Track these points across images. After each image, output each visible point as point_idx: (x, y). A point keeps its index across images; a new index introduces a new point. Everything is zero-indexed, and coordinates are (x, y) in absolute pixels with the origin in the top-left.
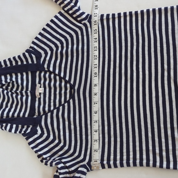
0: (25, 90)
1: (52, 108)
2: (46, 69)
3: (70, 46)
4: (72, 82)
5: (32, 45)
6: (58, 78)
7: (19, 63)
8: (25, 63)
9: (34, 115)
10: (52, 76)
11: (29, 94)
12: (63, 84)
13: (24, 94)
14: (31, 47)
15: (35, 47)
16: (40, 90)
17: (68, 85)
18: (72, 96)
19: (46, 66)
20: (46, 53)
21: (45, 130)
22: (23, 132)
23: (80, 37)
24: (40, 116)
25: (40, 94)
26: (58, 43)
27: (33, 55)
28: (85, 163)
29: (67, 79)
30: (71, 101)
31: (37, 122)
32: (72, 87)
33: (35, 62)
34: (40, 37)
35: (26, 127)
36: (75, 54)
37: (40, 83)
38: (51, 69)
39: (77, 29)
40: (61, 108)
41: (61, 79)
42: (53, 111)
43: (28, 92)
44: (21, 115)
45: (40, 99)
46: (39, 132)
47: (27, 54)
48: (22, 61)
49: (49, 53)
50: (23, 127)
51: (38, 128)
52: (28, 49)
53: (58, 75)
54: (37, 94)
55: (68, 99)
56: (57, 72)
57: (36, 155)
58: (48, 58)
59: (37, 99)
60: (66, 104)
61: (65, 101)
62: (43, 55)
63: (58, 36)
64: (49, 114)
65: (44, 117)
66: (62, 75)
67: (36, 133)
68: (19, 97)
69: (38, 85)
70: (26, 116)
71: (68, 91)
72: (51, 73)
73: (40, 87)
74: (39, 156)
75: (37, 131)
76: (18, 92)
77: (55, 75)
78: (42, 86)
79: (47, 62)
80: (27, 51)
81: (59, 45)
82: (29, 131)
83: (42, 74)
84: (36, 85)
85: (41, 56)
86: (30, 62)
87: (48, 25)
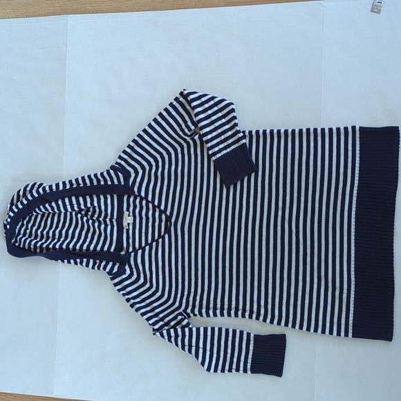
0: (109, 217)
1: (143, 244)
2: (136, 194)
3: (167, 167)
4: (168, 213)
5: (119, 161)
6: (150, 205)
7: (102, 183)
8: (109, 183)
9: (122, 249)
10: (144, 202)
11: (115, 223)
12: (157, 214)
13: (108, 223)
14: (117, 163)
15: (123, 163)
16: (128, 220)
17: (163, 216)
18: (168, 230)
19: (136, 189)
20: (137, 173)
21: (134, 270)
22: (108, 270)
23: (180, 156)
24: (128, 253)
25: (129, 224)
26: (152, 160)
27: (119, 173)
29: (162, 208)
30: (166, 236)
31: (124, 261)
32: (168, 219)
33: (123, 184)
34: (129, 150)
35: (111, 264)
36: (173, 178)
37: (128, 210)
38: (143, 194)
39: (176, 145)
40: (154, 244)
41: (154, 207)
42: (145, 247)
43: (114, 220)
44: (106, 249)
45: (128, 230)
46: (128, 272)
47: (112, 172)
48: (105, 180)
49: (141, 172)
50: (107, 264)
51: (127, 267)
52: (113, 165)
54: (125, 224)
55: (162, 234)
56: (150, 199)
57: (125, 298)
58: (139, 179)
59: (125, 231)
60: (160, 240)
61: (159, 236)
62: (133, 175)
63: (152, 152)
64: (140, 252)
65: (133, 254)
66: (156, 203)
67: (124, 273)
68: (103, 226)
69: (126, 213)
70: (112, 250)
71: (163, 224)
72: (142, 199)
73: (129, 216)
74: (128, 300)
75: (125, 271)
76: (101, 219)
77: (148, 202)
78: (131, 214)
79: (137, 184)
80: (112, 167)
81: (154, 164)
82: (115, 270)
83: (132, 199)
84: (123, 213)
85: (130, 176)
86: (116, 183)
87: (139, 136)
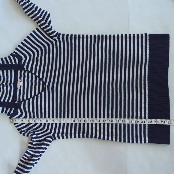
0: (9, 82)
1: (29, 97)
2: (26, 69)
3: (44, 54)
4: (44, 80)
5: (16, 51)
6: (34, 76)
7: (5, 63)
8: (10, 63)
9: (16, 101)
10: (30, 74)
11: (12, 86)
12: (38, 81)
13: (8, 85)
14: (14, 52)
15: (18, 52)
16: (20, 84)
17: (41, 82)
18: (44, 90)
19: (25, 67)
20: (26, 58)
21: (24, 112)
22: (8, 113)
23: (51, 48)
24: (20, 102)
25: (21, 86)
26: (35, 51)
27: (16, 58)
28: (51, 135)
29: (41, 77)
30: (43, 93)
31: (18, 106)
32: (44, 83)
33: (17, 64)
34: (21, 45)
35: (9, 109)
36: (47, 60)
37: (20, 78)
38: (29, 69)
39: (49, 43)
40: (36, 97)
41: (36, 77)
42: (30, 99)
43: (12, 84)
44: (6, 100)
45: (20, 90)
46: (19, 113)
47: (11, 57)
48: (7, 62)
49: (28, 57)
50: (7, 109)
51: (19, 110)
52: (12, 53)
53: (34, 74)
54: (18, 86)
55: (40, 92)
56: (33, 72)
57: (17, 128)
58: (27, 61)
59: (18, 90)
60: (39, 95)
61: (39, 93)
62: (24, 59)
63: (35, 46)
64: (27, 101)
65: (23, 103)
66: (37, 74)
67: (17, 113)
68: (5, 88)
69: (19, 80)
70: (10, 101)
71: (41, 86)
72: (29, 72)
73: (21, 82)
74: (19, 130)
75: (18, 112)
76: (4, 84)
77: (32, 74)
78: (22, 81)
79: (26, 64)
80: (12, 55)
81: (36, 53)
82: (12, 112)
83: (23, 72)
84: (17, 80)
85: (22, 59)
86: (14, 63)
87: (28, 37)
